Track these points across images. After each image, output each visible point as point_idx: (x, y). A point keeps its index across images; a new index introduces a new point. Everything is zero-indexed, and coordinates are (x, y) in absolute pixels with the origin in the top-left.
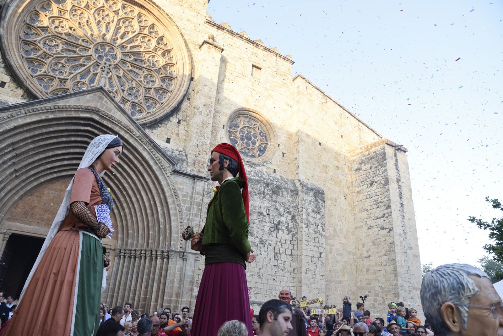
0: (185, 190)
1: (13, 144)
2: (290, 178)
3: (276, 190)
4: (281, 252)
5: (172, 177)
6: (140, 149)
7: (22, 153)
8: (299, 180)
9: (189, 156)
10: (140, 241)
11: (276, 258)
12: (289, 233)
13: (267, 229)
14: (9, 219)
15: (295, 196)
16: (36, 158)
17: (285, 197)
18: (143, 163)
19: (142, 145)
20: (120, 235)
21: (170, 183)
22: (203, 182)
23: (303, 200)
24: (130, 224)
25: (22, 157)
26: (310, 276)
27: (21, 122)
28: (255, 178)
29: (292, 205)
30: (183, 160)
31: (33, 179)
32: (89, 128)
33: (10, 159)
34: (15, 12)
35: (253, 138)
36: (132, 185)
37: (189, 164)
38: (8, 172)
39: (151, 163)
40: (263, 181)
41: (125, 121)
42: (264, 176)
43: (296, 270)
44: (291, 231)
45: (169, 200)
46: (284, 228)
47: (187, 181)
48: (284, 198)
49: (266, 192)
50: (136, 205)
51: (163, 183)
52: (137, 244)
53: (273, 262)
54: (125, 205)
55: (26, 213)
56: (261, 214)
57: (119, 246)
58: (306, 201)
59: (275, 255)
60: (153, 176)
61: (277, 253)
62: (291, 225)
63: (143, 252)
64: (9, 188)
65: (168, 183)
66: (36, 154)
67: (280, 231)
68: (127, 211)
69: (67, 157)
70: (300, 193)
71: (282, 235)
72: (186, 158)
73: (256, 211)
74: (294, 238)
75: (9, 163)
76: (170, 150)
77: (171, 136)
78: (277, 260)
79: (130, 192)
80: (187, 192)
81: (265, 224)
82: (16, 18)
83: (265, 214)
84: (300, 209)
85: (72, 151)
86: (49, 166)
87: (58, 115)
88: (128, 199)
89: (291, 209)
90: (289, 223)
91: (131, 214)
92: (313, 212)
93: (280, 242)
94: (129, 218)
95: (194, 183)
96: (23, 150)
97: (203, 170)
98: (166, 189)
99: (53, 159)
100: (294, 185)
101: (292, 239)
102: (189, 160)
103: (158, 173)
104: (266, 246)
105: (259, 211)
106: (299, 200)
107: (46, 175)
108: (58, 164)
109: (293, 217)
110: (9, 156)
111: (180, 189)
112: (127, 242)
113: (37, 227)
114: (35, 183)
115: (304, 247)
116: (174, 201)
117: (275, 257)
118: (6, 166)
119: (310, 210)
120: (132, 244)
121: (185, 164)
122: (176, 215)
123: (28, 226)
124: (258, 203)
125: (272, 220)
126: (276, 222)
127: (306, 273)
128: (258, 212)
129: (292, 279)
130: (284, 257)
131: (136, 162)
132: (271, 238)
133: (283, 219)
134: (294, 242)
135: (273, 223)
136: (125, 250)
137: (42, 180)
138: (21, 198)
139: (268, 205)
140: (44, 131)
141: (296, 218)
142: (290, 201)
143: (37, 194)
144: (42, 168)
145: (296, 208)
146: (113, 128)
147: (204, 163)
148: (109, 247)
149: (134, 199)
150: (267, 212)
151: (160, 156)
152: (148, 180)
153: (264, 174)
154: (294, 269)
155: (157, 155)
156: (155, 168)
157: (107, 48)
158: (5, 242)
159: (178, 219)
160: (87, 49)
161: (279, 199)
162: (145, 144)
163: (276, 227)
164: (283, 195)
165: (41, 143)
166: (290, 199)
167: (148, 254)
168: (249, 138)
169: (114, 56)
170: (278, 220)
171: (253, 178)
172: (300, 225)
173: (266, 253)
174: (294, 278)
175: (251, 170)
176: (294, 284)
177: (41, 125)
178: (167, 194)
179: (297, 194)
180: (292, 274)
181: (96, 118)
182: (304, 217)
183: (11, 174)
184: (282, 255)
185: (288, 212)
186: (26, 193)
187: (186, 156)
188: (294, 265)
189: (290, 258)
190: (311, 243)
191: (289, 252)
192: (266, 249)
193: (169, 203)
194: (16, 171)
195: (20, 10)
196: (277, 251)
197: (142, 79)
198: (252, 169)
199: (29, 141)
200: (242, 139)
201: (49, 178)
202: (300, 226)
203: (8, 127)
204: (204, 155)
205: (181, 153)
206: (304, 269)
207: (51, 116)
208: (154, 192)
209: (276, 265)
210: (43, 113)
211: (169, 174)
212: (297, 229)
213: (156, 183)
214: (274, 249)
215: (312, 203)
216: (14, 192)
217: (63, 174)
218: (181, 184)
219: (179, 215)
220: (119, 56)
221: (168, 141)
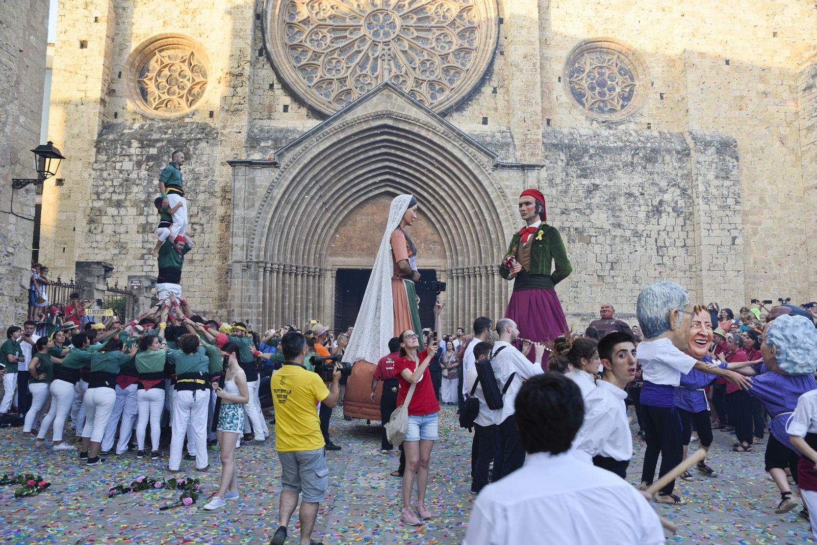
0: (514, 187)
1: (315, 177)
2: (675, 131)
3: (652, 156)
4: (667, 245)
5: (495, 173)
6: (449, 147)
7: (326, 184)
8: (691, 133)
9: (515, 136)
10: (471, 257)
11: (660, 253)
12: (678, 215)
13: (642, 215)
14: (331, 255)
15: (685, 159)
16: (340, 185)
17: (668, 164)
18: (457, 163)
19: (450, 142)
20: (448, 254)
21: (493, 181)
22: (536, 171)
23: (698, 162)
24: (456, 239)
25: (327, 187)
26: (717, 274)
27: (316, 151)
28: (615, 145)
29: (680, 172)
30: (508, 145)
31: (342, 208)
32: (385, 137)
33: (316, 193)
34: (273, 14)
35: (609, 83)
36: (450, 192)
37: (517, 148)
38: (318, 207)
39: (466, 161)
40: (630, 146)
41: (422, 117)
42: (631, 139)
43: (694, 267)
44: (682, 212)
45: (495, 204)
46: (670, 210)
47: (515, 174)
48: (666, 165)
49: (635, 162)
50: (459, 215)
51: (485, 183)
52: (469, 262)
53: (656, 260)
54: (446, 217)
55: (345, 245)
56: (630, 195)
57: (449, 267)
58: (703, 164)
59: (657, 249)
60: (471, 177)
61: (661, 247)
62: (681, 203)
63: (477, 269)
64: (323, 223)
65: (491, 182)
66: (339, 180)
67: (663, 215)
68: (450, 223)
69: (370, 175)
70: (692, 152)
71: (667, 220)
72: (511, 140)
73: (622, 192)
74: (688, 222)
75: (317, 198)
76: (489, 133)
77: (487, 114)
78: (662, 256)
79: (449, 201)
80: (517, 189)
81: (637, 208)
82: (276, 23)
83: (637, 194)
84: (694, 178)
85: (373, 167)
86: (354, 190)
87: (349, 132)
88: (448, 209)
89: (679, 180)
90: (677, 201)
91: (455, 227)
92: (717, 177)
93: (665, 230)
94: (454, 231)
95: (524, 175)
96: (325, 180)
97: (537, 152)
98: (490, 190)
99: (356, 181)
100: (684, 141)
101: (685, 223)
102: (517, 142)
103: (476, 172)
104: (643, 239)
105: (628, 191)
106: (690, 165)
107: (354, 200)
108: (362, 185)
109: (684, 191)
110: (314, 190)
111: (507, 187)
112: (457, 260)
113: (359, 259)
114: (346, 212)
115: (704, 233)
116: (502, 202)
117: (658, 252)
118: (314, 201)
119: (711, 176)
120: (463, 262)
121: (511, 149)
122: (507, 220)
123: (350, 259)
124: (625, 181)
125: (649, 201)
126: (655, 203)
127: (709, 270)
128: (626, 193)
129: (688, 279)
130: (672, 252)
131: (447, 164)
132: (649, 227)
133: (667, 197)
134: (688, 228)
135: (650, 204)
136: (457, 270)
137: (352, 207)
138: (336, 231)
139: (640, 181)
140: (340, 153)
141: (689, 192)
142: (677, 167)
143: (350, 222)
144: (348, 194)
145: (687, 176)
146: (411, 130)
147: (538, 140)
148: (439, 268)
149: (455, 209)
150: (640, 190)
151: (474, 151)
152: (467, 183)
153: (631, 135)
154: (691, 266)
155: (471, 150)
156: (471, 167)
157: (381, 16)
158: (334, 279)
159: (510, 225)
160: (357, 28)
161: (658, 167)
162: (454, 140)
163: (657, 210)
164: (663, 160)
165: (341, 168)
166: (677, 165)
167: (483, 271)
168: (602, 84)
169: (392, 25)
170: (658, 199)
171: (612, 145)
172: (696, 201)
173: (643, 249)
174: (691, 278)
175: (609, 133)
176: (693, 287)
177: (335, 148)
178: (492, 196)
179: (688, 155)
180: (688, 274)
181: (390, 122)
182: (701, 188)
183: (321, 207)
184: (670, 249)
185: (674, 185)
186: (340, 225)
187: (512, 137)
188: (690, 260)
189: (683, 251)
190: (715, 226)
191: (679, 243)
192: (643, 243)
193: (497, 207)
194: (324, 204)
195: (277, 11)
196: (660, 243)
197: (434, 45)
198: (611, 132)
199: (329, 169)
200: (592, 89)
201: (357, 203)
202: (696, 203)
203: (306, 161)
204: (535, 130)
205: (504, 134)
206: (705, 264)
207: (342, 136)
208: (476, 196)
209: (661, 262)
210: (333, 134)
211: (490, 171)
212: (691, 208)
213: (477, 185)
214: (656, 242)
215: (714, 165)
216: (328, 225)
217: (371, 195)
218: (507, 180)
219: (511, 220)
220: (398, 22)
221: (485, 121)
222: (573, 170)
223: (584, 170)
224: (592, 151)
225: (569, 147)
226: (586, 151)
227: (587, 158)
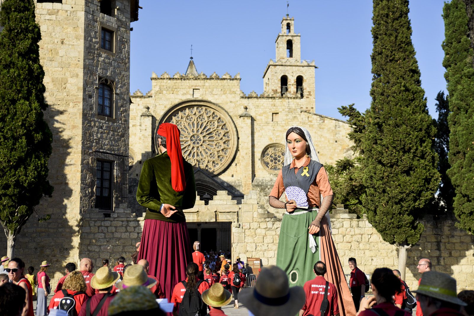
35: (278, 158)
76: (234, 181)
77: (233, 173)
121: (241, 187)
157: (196, 136)
160: (187, 141)
168: (276, 159)
169: (200, 140)
187: (241, 182)
197: (215, 147)
200: (272, 161)
204: (249, 180)
205: (239, 181)
220: (202, 139)
221: (233, 176)
222: (262, 194)
223: (265, 193)
224: (269, 187)
225: (261, 186)
226: (267, 187)
227: (267, 189)
